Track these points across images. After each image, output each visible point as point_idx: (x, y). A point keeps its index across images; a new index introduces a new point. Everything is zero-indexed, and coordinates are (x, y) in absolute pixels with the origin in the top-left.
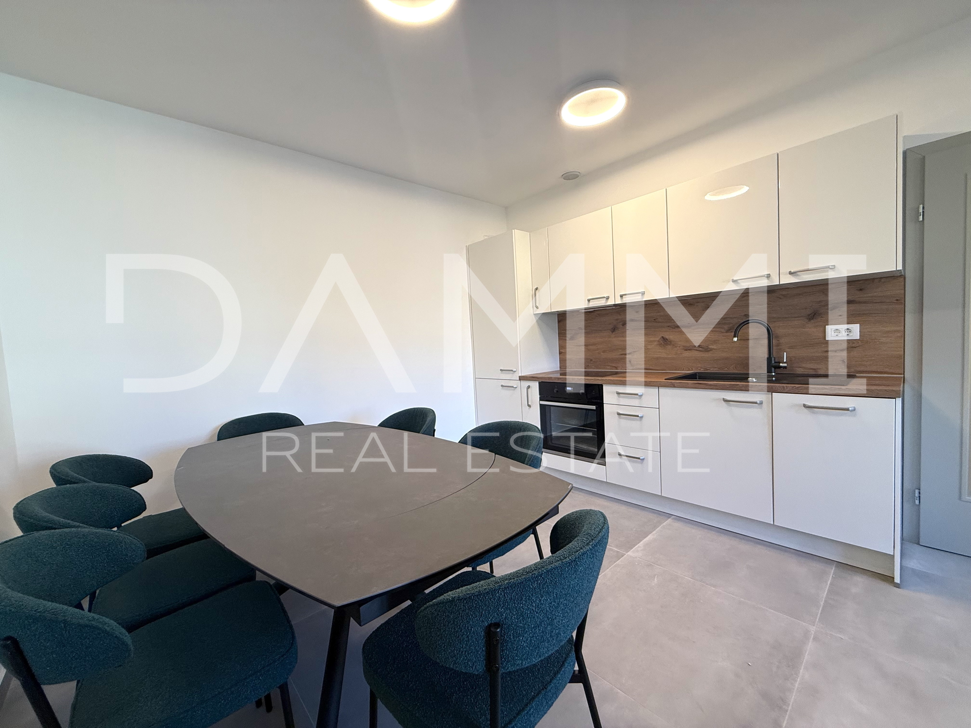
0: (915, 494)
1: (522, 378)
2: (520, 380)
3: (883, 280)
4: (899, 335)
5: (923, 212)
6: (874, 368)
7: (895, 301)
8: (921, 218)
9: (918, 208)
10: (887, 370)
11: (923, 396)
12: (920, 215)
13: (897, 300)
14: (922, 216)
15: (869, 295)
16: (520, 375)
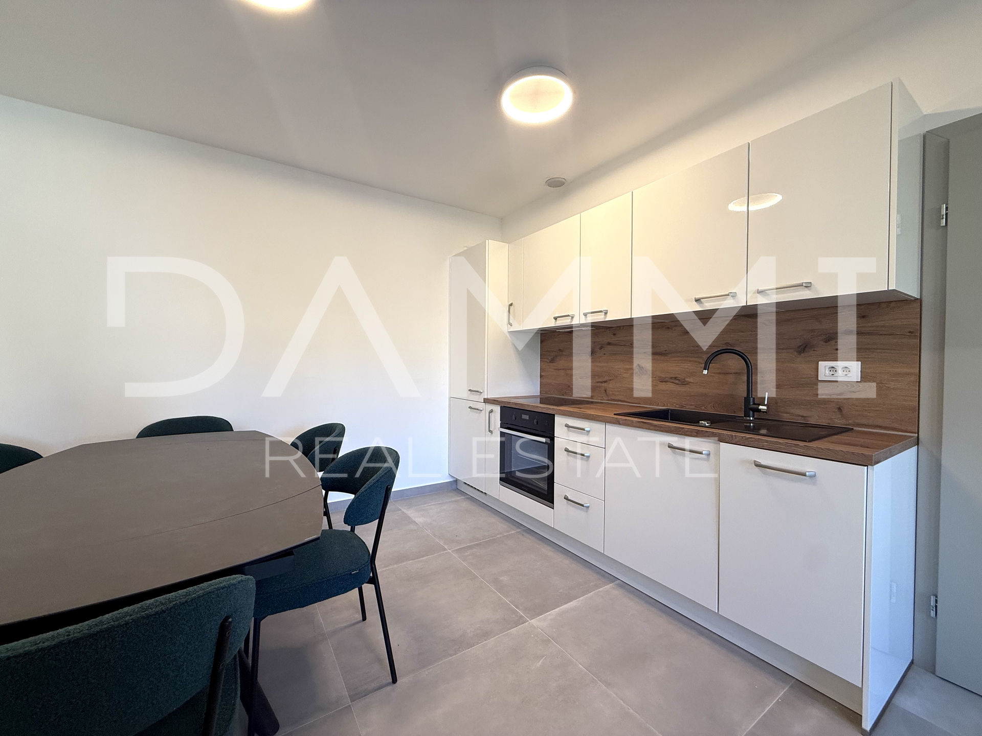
0: (930, 601)
1: (486, 401)
2: (484, 402)
3: (892, 305)
4: (912, 379)
5: (947, 214)
6: (879, 422)
7: (908, 334)
8: (943, 222)
9: (940, 209)
10: (895, 425)
11: (942, 466)
12: (943, 218)
13: (910, 332)
14: (944, 219)
15: (874, 324)
16: (486, 397)
